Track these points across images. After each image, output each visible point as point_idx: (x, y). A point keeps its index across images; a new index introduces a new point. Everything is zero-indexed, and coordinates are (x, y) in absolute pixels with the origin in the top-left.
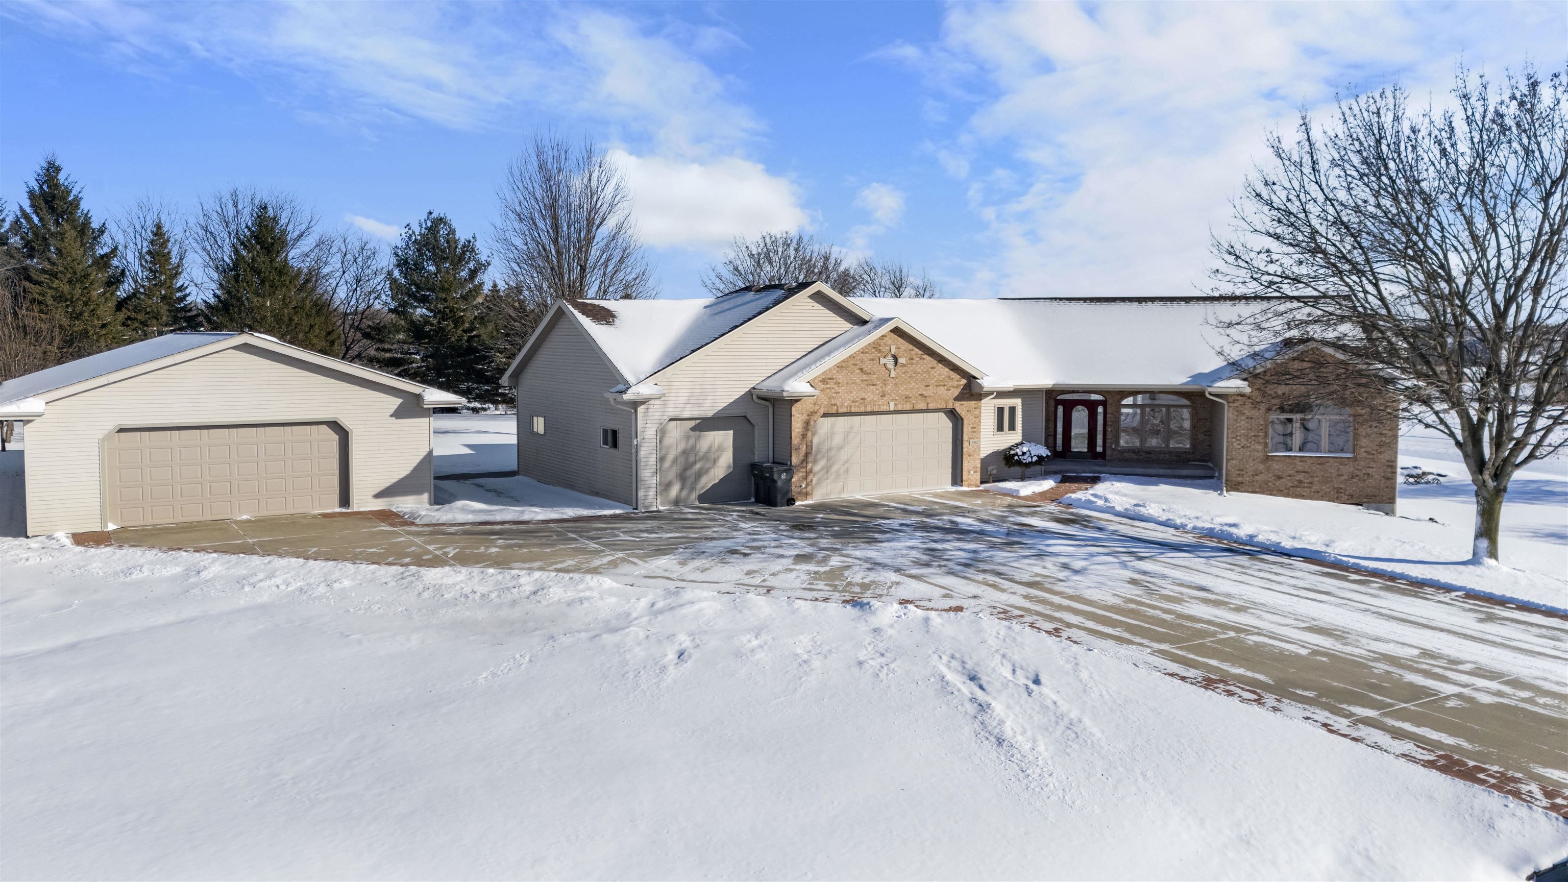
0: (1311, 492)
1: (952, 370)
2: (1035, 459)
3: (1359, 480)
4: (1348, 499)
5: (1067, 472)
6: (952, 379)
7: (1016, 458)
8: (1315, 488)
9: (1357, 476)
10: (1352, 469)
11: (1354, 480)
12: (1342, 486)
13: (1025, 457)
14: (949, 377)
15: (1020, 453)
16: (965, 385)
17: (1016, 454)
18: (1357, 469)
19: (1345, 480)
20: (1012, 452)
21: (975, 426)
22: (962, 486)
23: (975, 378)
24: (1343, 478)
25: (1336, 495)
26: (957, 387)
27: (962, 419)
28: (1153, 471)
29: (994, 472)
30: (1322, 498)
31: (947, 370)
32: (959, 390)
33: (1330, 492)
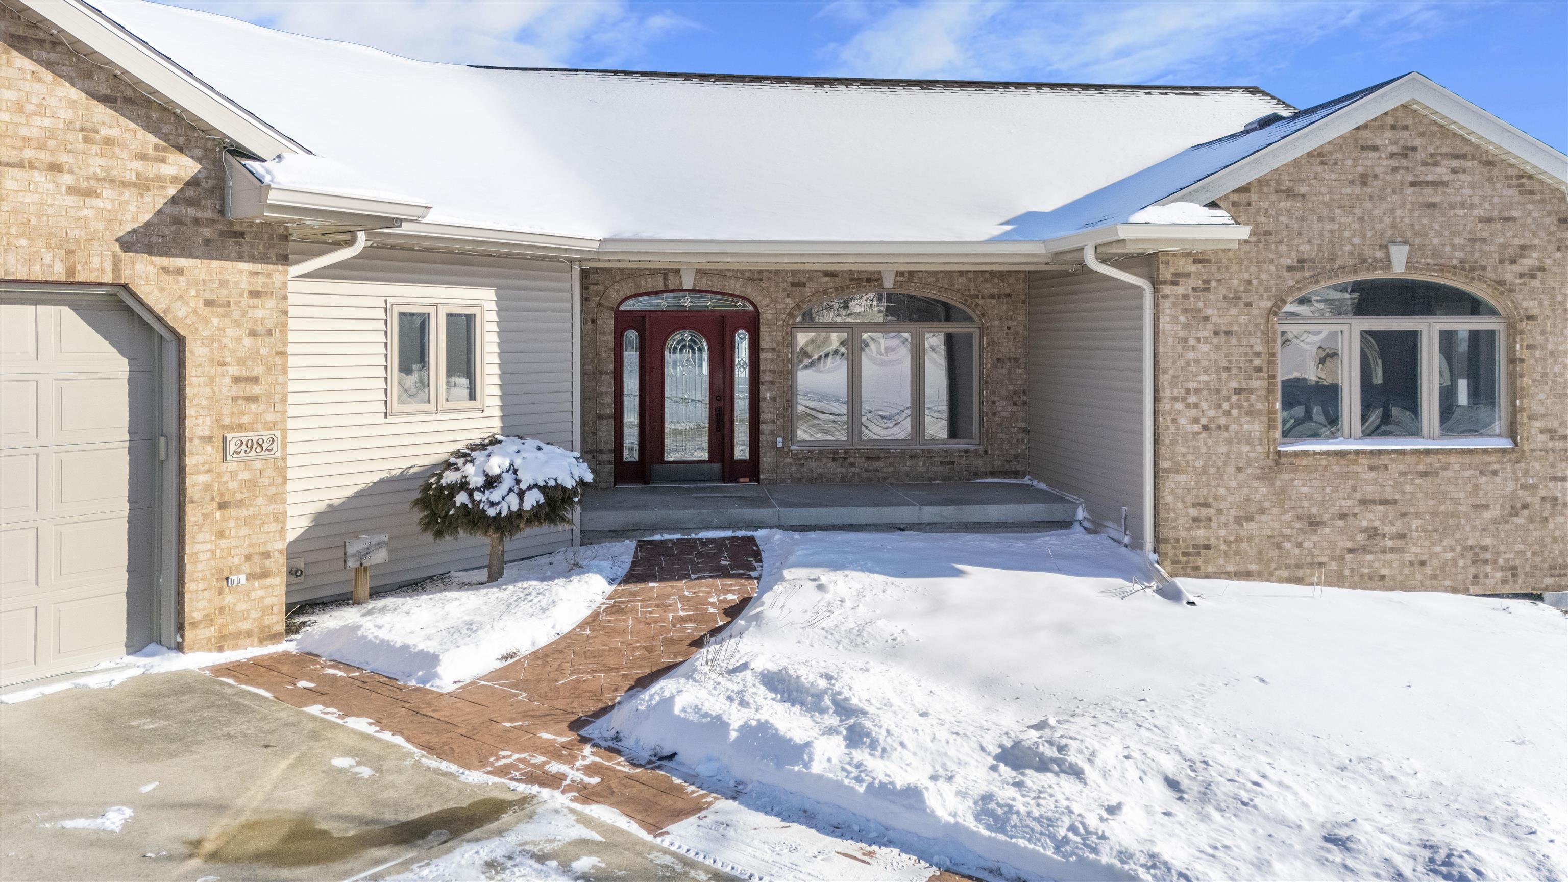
0: (1402, 565)
1: (105, 100)
2: (533, 499)
3: (1531, 520)
4: (1504, 582)
5: (654, 529)
6: (108, 142)
7: (461, 498)
8: (1414, 550)
9: (1525, 507)
10: (1511, 486)
11: (1519, 520)
12: (1488, 541)
13: (495, 495)
14: (88, 133)
15: (477, 481)
16: (193, 182)
17: (463, 485)
18: (1524, 487)
19: (1494, 521)
20: (450, 477)
21: (258, 370)
22: (179, 648)
23: (239, 152)
24: (1487, 515)
25: (1472, 570)
26: (142, 185)
27: (180, 341)
28: (905, 514)
29: (380, 557)
30: (1432, 583)
31: (74, 93)
32: (156, 201)
33: (1455, 562)
